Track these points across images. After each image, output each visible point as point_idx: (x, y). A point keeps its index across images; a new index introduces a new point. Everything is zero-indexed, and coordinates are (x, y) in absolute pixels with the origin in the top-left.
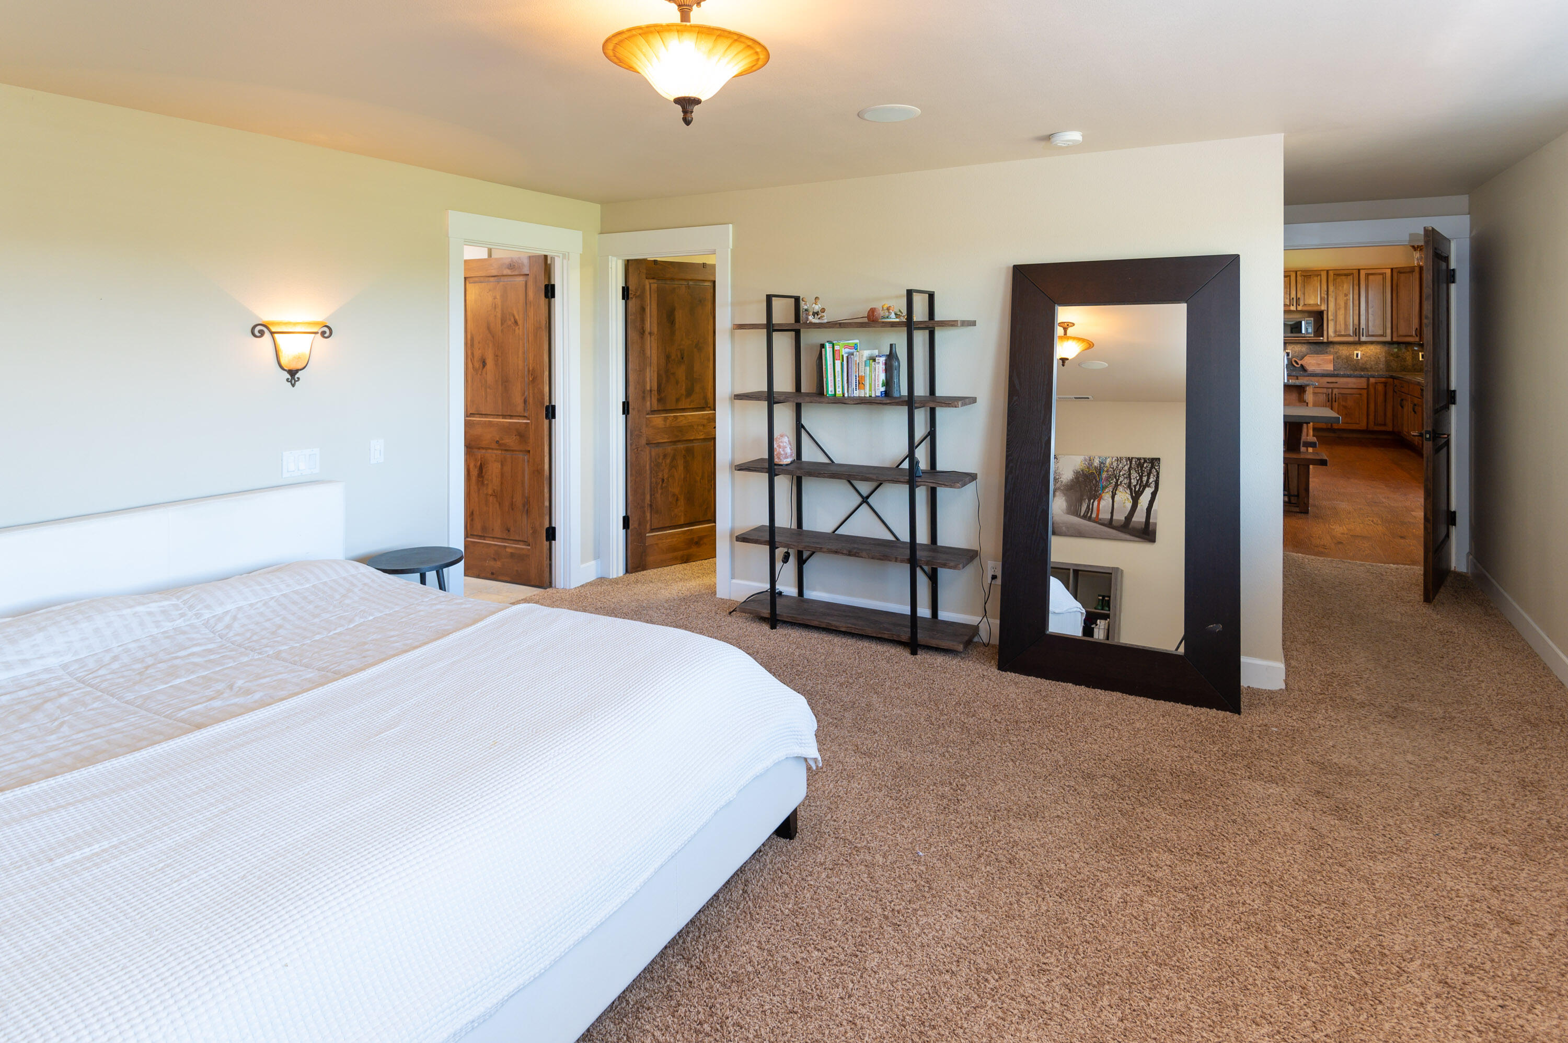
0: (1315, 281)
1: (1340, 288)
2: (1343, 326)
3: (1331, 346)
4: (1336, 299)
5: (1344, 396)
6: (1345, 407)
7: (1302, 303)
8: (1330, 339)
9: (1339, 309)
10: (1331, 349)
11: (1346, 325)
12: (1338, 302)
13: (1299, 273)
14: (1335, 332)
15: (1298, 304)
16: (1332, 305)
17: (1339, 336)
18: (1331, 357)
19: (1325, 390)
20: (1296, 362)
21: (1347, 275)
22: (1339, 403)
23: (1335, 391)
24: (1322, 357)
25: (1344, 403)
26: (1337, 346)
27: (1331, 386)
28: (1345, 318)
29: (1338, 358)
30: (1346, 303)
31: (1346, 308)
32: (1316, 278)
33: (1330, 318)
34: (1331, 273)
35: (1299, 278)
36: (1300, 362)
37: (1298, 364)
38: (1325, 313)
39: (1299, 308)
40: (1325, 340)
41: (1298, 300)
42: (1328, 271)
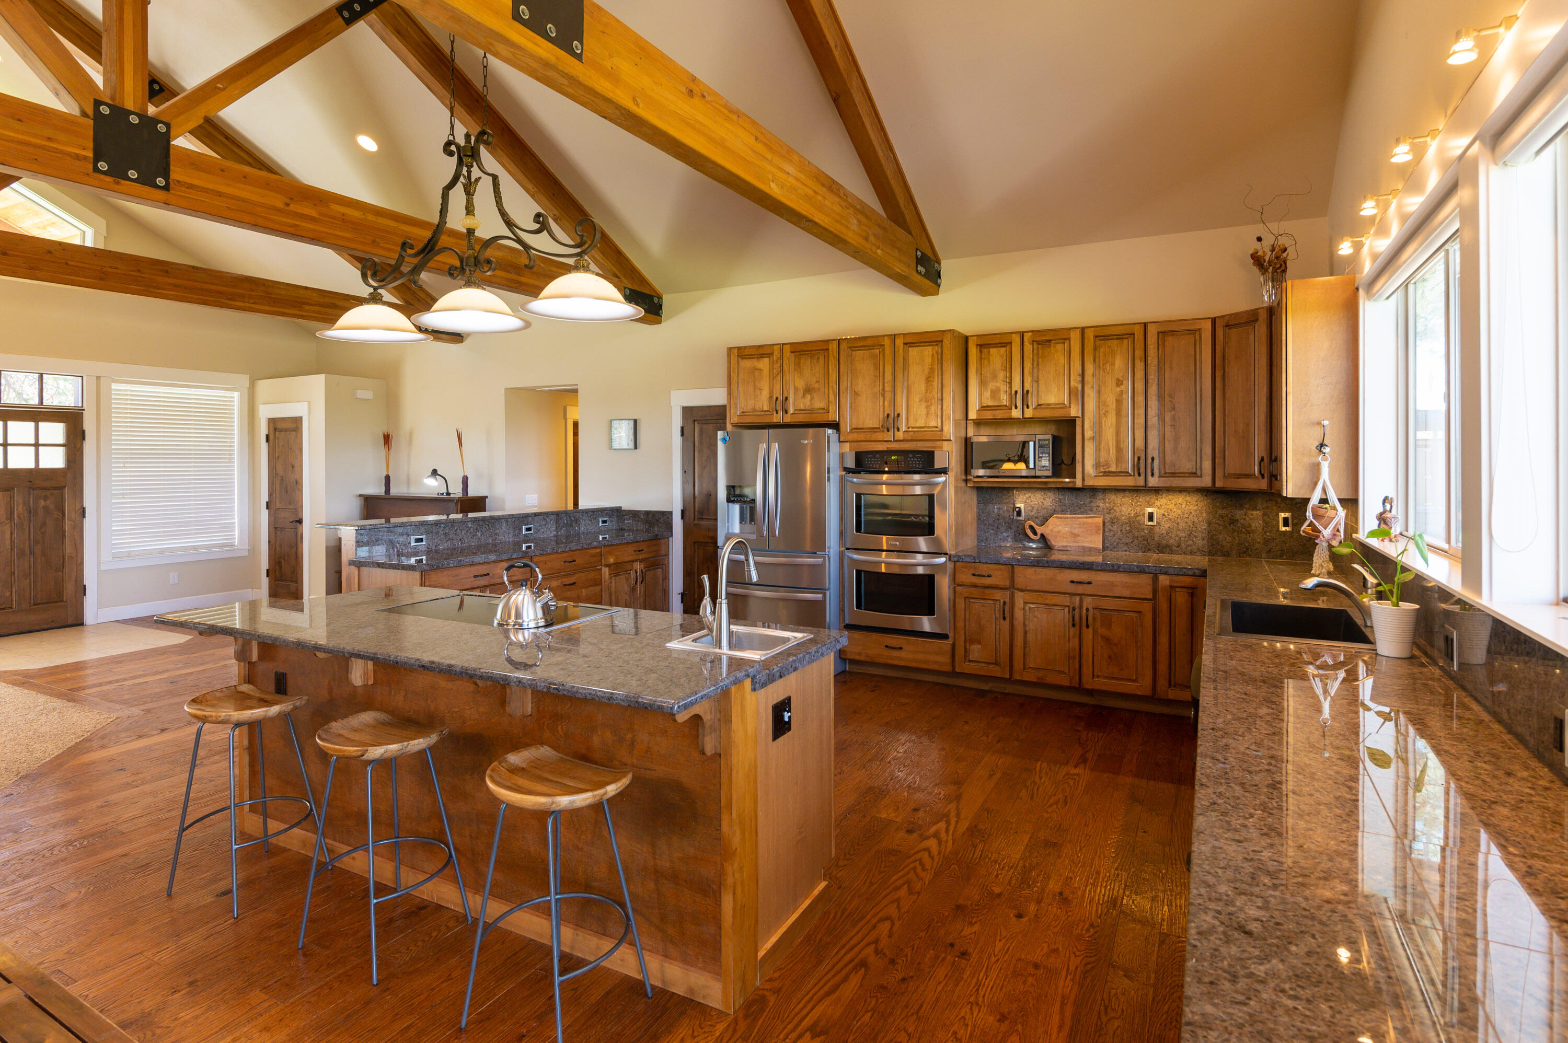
0: (1058, 353)
1: (1108, 366)
2: (1113, 452)
3: (1100, 496)
4: (1099, 392)
5: (1106, 616)
6: (1107, 640)
7: (1033, 402)
8: (1089, 482)
9: (1106, 413)
10: (1101, 503)
11: (1119, 450)
12: (1102, 399)
13: (1027, 337)
14: (1097, 465)
15: (1025, 404)
16: (1091, 405)
17: (1107, 474)
18: (1100, 520)
19: (1066, 600)
20: (1032, 528)
21: (1120, 337)
22: (1095, 632)
23: (1088, 602)
24: (1082, 519)
25: (1102, 631)
26: (1112, 497)
27: (1080, 589)
28: (1118, 433)
29: (1113, 523)
30: (1119, 402)
31: (1119, 413)
32: (1059, 347)
33: (1088, 433)
34: (1090, 334)
35: (1028, 347)
36: (1040, 530)
37: (1035, 533)
38: (1079, 422)
39: (1029, 413)
40: (1079, 484)
41: (1025, 395)
42: (1083, 330)
